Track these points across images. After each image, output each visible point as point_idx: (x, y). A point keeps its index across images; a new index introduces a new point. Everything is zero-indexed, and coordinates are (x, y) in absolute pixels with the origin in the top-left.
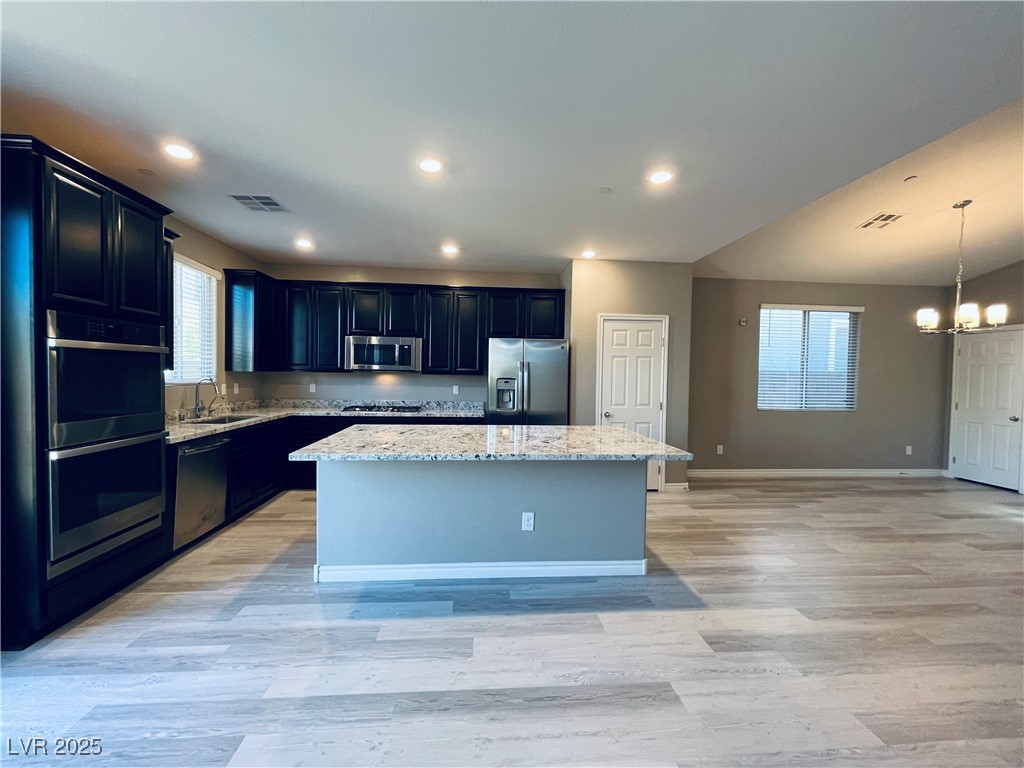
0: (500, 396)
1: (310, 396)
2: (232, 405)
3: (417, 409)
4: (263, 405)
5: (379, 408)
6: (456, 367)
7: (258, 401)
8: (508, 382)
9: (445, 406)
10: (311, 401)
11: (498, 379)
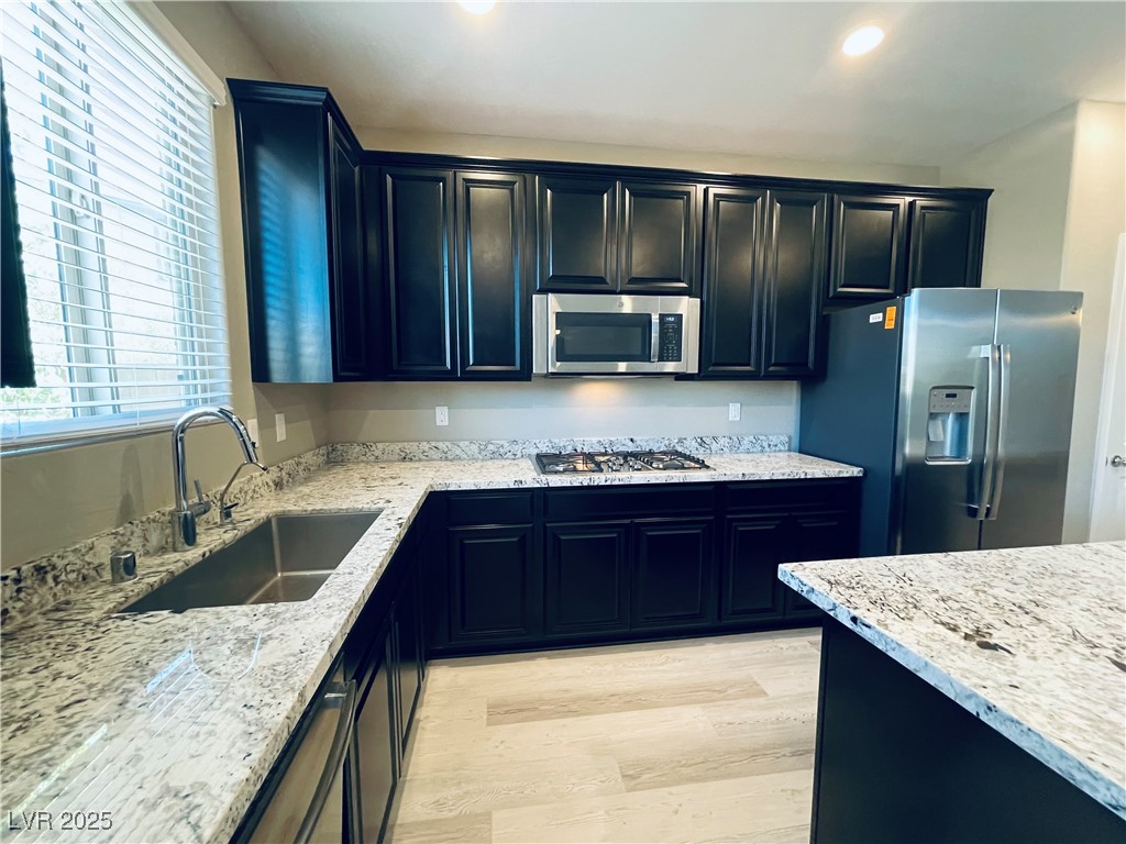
1: (439, 434)
2: (274, 473)
4: (333, 458)
6: (768, 363)
7: (323, 450)
8: (954, 396)
9: (714, 446)
10: (440, 445)
11: (934, 388)
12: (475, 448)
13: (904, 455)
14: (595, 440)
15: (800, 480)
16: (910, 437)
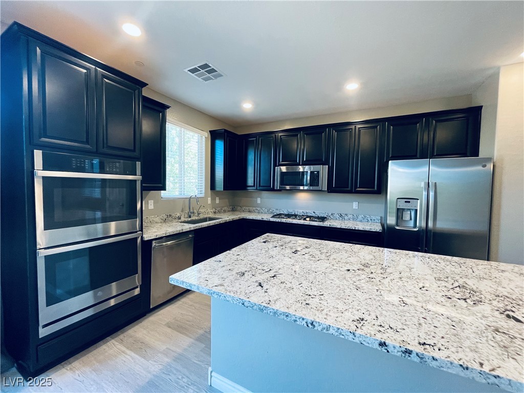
0: (400, 214)
1: (258, 206)
2: (214, 210)
3: (323, 219)
4: (233, 210)
5: (295, 216)
6: (356, 187)
7: (231, 207)
8: (409, 202)
9: (346, 218)
10: (258, 209)
11: (398, 199)
12: (266, 210)
13: (387, 224)
14: (301, 211)
15: (352, 230)
16: (389, 216)
